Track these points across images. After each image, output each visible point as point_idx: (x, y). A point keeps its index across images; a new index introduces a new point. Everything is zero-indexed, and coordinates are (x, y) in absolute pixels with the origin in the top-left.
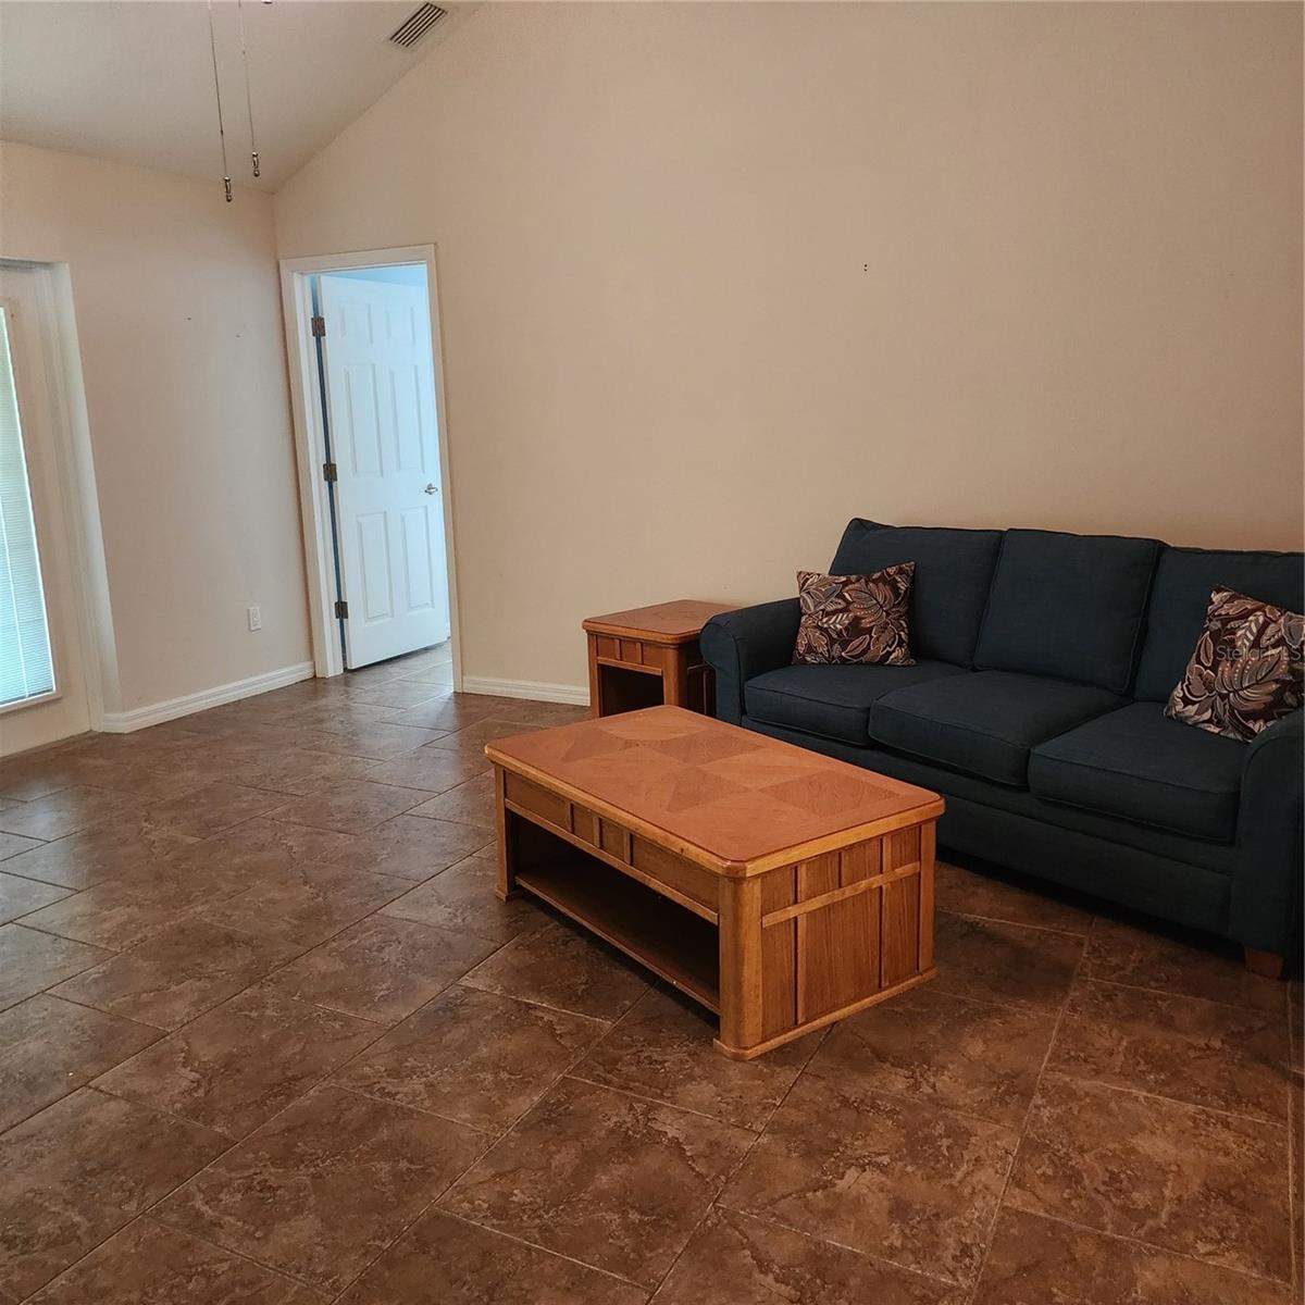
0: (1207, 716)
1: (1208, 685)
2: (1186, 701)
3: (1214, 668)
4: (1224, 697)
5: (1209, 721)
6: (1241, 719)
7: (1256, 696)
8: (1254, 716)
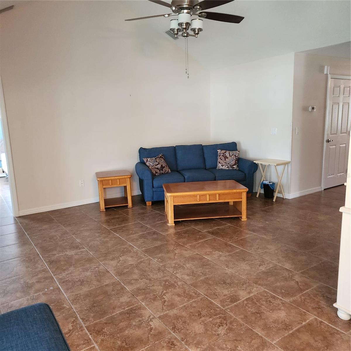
0: (226, 167)
1: (226, 163)
2: (222, 166)
3: (225, 160)
4: (229, 164)
5: (227, 168)
6: (232, 166)
7: (233, 162)
8: (234, 165)
